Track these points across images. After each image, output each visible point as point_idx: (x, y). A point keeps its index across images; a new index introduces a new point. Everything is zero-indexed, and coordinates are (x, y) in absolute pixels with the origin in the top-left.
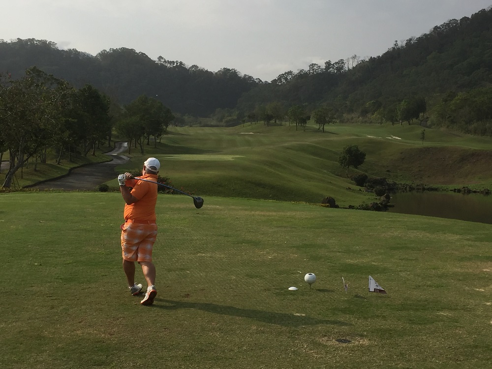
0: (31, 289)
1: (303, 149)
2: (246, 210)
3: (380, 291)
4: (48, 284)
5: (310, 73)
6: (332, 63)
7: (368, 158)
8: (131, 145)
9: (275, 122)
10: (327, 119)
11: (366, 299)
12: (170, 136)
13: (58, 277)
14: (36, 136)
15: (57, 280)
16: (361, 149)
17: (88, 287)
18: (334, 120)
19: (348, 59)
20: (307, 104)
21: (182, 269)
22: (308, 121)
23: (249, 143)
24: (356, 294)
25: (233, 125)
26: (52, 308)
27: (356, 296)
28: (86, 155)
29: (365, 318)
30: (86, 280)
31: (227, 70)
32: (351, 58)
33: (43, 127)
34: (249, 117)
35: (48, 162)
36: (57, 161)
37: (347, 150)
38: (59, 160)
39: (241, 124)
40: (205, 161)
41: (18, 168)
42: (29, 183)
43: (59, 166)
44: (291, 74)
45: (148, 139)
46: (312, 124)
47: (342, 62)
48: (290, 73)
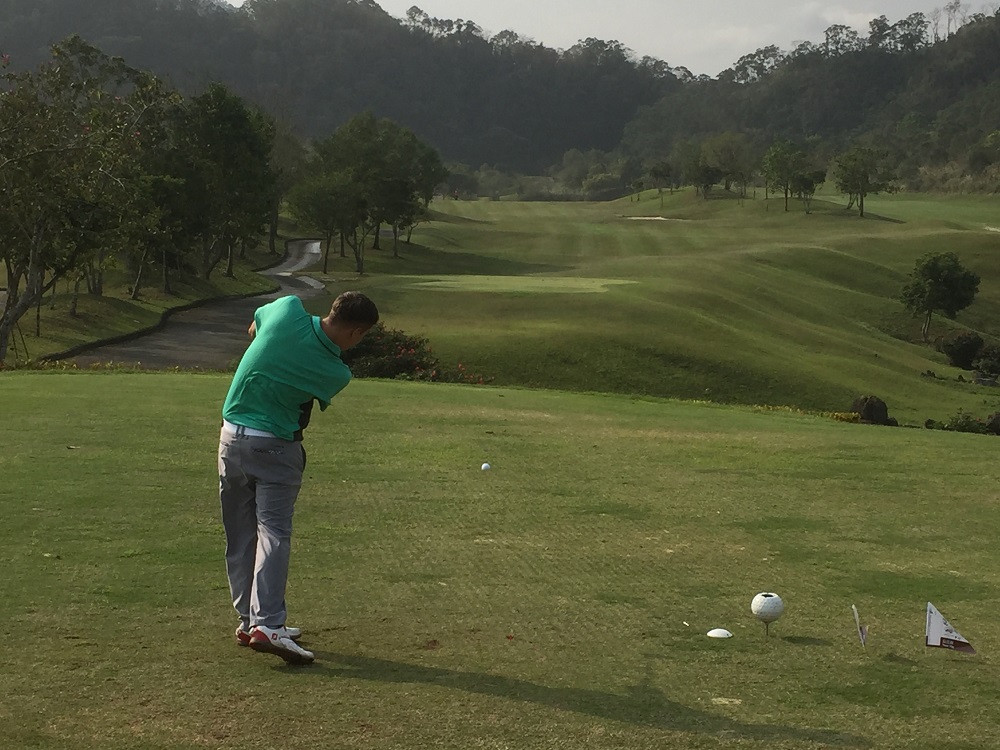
0: (27, 617)
1: (801, 262)
2: (623, 425)
3: (958, 645)
4: (73, 607)
5: (827, 53)
6: (890, 24)
7: (985, 290)
8: (331, 250)
9: (727, 188)
10: (872, 180)
11: (916, 664)
12: (435, 224)
13: (100, 588)
14: (74, 223)
15: (97, 598)
16: (968, 264)
17: (174, 616)
18: (890, 183)
19: (937, 11)
20: (816, 137)
21: (427, 577)
22: (818, 187)
23: (652, 247)
24: (890, 651)
25: (609, 197)
26: (76, 666)
27: (891, 657)
28: (208, 275)
29: (905, 714)
30: (171, 597)
31: (594, 46)
32: (945, 9)
33: (91, 198)
34: (656, 173)
35: (109, 293)
36: (130, 290)
37: (926, 267)
38: (138, 288)
39: (632, 192)
40: (528, 294)
41: (25, 307)
42: (55, 348)
43: (135, 303)
44: (774, 56)
45: (377, 233)
46: (829, 194)
47: (918, 19)
48: (771, 51)
